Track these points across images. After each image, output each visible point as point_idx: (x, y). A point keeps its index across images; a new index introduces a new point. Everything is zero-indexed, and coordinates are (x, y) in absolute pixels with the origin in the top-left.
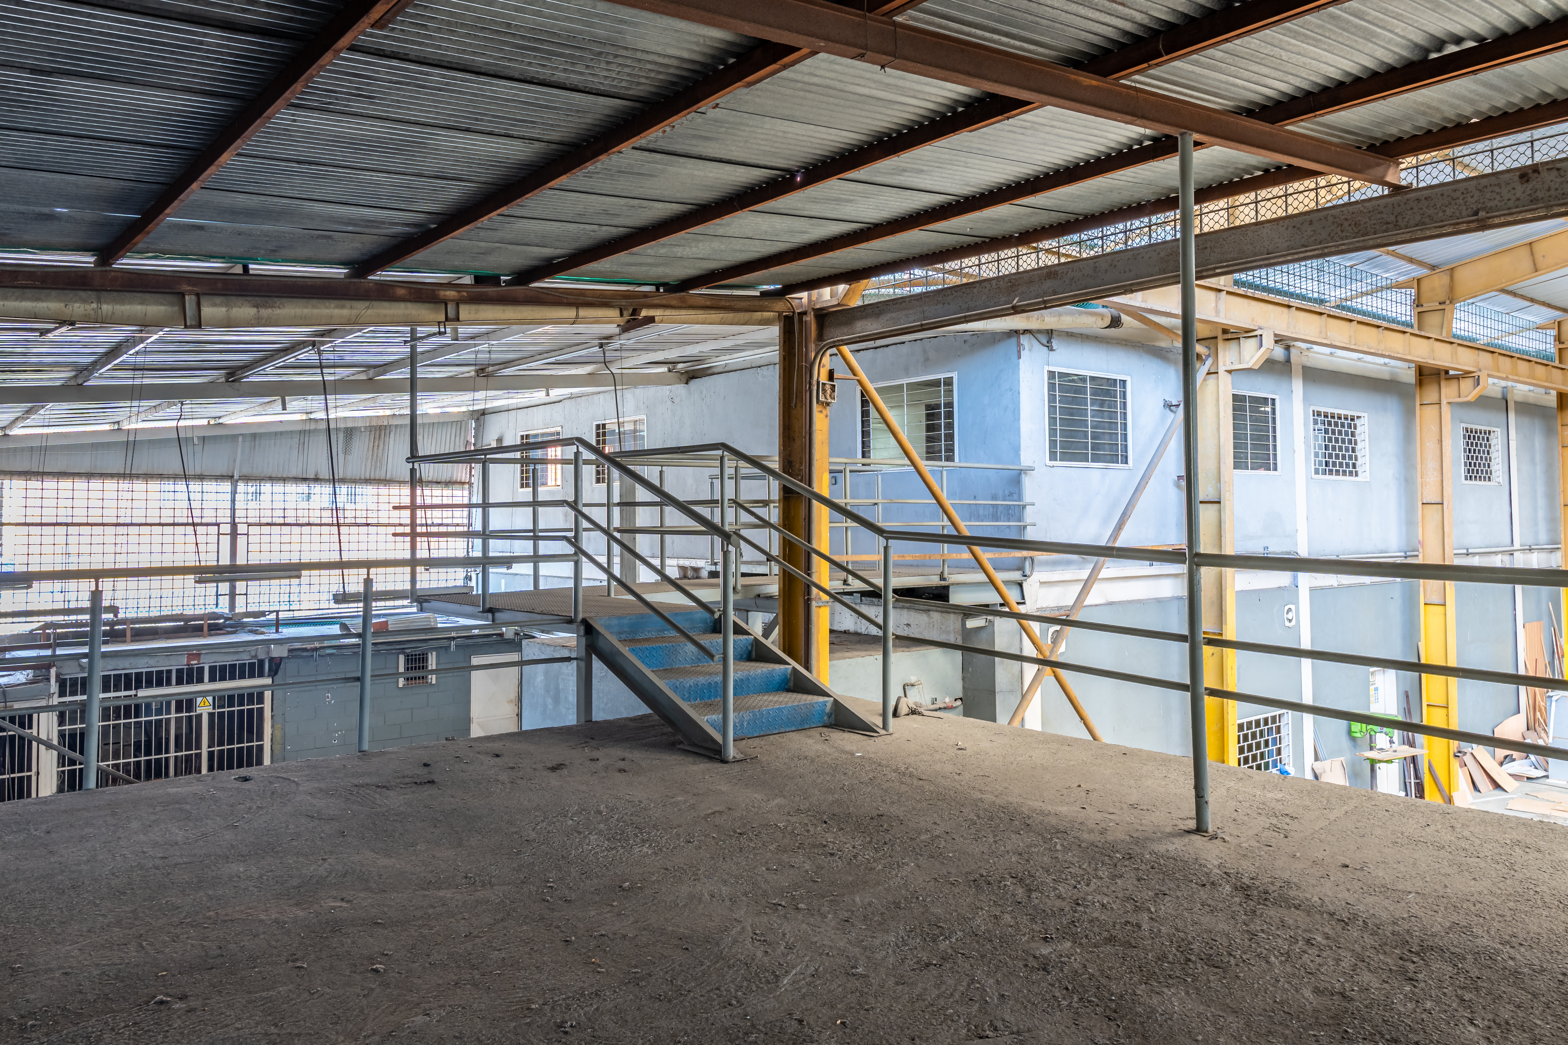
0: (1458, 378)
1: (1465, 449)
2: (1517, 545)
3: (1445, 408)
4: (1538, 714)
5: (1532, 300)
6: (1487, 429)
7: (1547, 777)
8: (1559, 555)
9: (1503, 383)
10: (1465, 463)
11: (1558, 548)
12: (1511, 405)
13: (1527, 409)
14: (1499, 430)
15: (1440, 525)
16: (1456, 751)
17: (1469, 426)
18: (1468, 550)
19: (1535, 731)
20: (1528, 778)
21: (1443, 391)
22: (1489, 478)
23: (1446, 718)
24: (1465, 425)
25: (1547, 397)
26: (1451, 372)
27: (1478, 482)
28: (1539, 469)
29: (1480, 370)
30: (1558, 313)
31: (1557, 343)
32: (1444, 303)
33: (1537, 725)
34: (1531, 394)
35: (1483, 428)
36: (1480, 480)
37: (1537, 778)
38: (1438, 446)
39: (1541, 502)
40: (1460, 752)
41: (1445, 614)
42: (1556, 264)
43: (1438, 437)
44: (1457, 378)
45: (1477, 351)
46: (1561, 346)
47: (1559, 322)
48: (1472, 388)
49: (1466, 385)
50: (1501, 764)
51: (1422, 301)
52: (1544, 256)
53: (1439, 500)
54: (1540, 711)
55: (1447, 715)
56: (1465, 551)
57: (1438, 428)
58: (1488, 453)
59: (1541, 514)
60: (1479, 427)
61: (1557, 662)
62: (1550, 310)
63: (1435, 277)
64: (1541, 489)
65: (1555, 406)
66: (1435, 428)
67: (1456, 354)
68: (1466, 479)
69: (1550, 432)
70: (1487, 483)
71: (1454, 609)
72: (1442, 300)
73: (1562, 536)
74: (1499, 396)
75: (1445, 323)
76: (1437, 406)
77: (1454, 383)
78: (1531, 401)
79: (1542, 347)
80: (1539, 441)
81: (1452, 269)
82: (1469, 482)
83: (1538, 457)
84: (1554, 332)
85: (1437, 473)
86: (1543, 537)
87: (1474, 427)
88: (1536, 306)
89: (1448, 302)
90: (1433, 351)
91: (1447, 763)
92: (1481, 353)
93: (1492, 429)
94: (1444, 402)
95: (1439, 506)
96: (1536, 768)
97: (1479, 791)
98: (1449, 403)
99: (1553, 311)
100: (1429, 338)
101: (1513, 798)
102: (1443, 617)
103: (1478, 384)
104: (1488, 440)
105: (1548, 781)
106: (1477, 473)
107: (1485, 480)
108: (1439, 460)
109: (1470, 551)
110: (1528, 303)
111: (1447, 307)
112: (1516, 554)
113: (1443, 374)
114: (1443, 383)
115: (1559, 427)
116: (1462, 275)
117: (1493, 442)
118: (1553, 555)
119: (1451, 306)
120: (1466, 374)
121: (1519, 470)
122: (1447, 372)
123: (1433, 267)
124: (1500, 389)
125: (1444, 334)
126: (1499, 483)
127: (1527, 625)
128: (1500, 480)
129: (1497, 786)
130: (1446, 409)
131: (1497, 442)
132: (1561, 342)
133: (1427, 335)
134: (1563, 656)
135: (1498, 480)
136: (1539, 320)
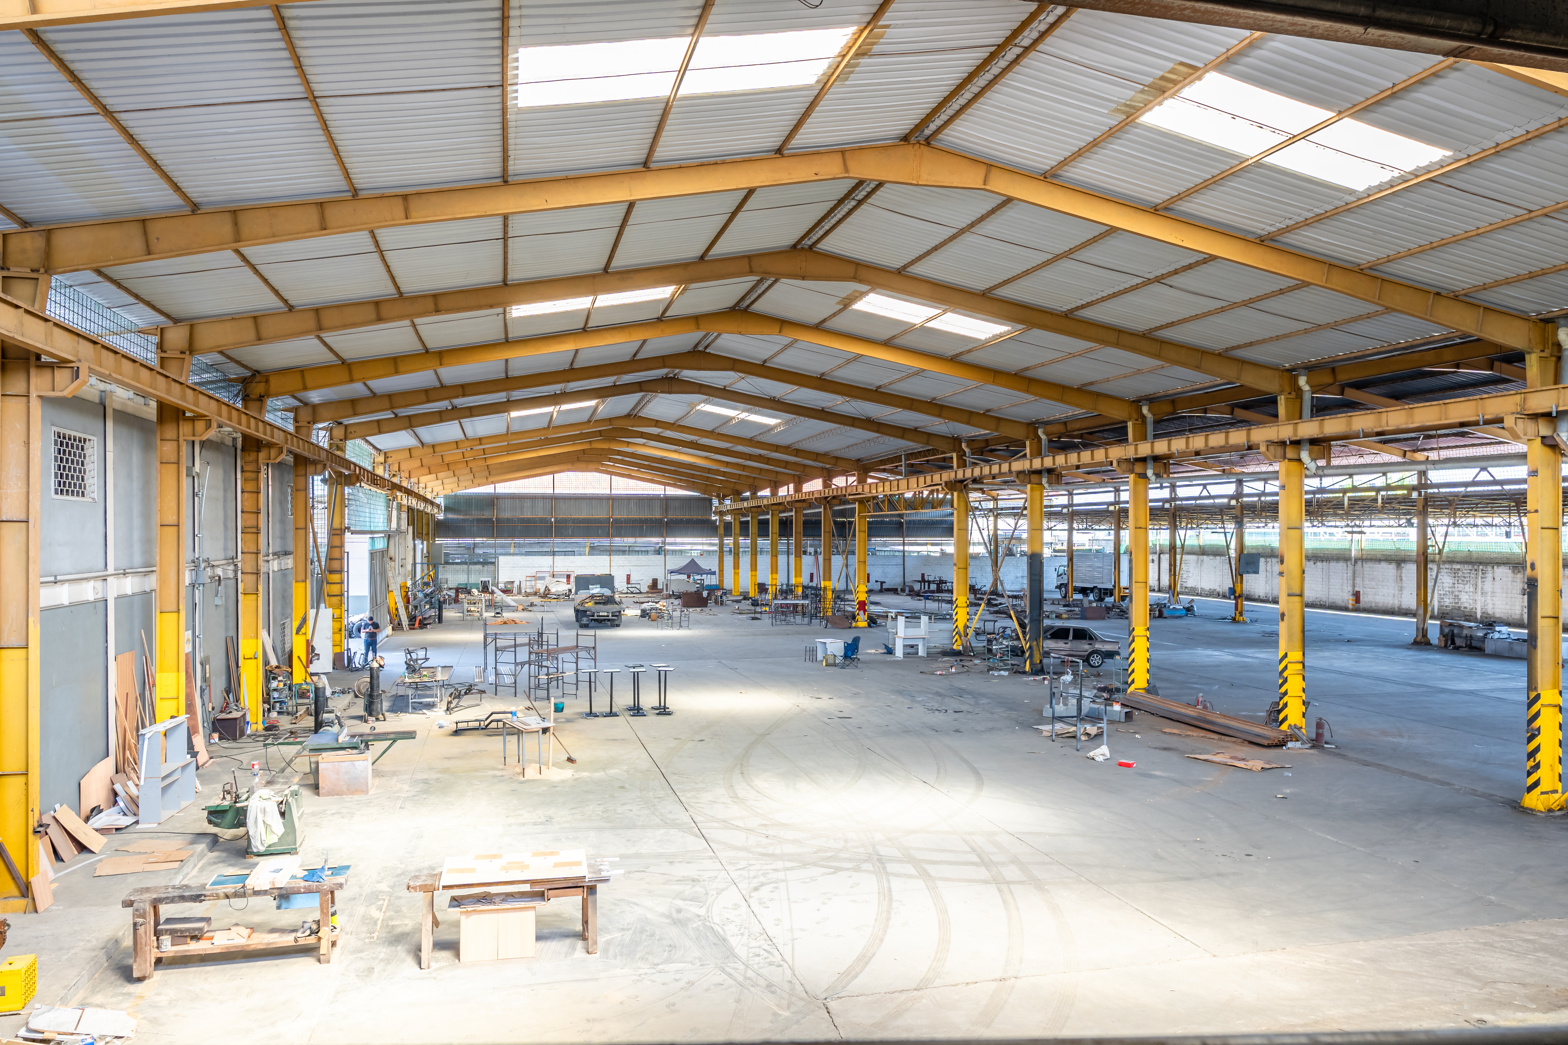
0: (53, 368)
1: (56, 458)
2: (111, 569)
3: (35, 404)
4: (128, 753)
5: (137, 296)
6: (83, 436)
7: (137, 822)
8: (153, 578)
9: (102, 386)
10: (56, 474)
11: (152, 571)
12: (109, 412)
13: (125, 418)
14: (95, 438)
15: (24, 548)
16: (36, 825)
17: (62, 431)
18: (56, 577)
19: (125, 772)
20: (117, 829)
21: (33, 380)
22: (83, 492)
23: (24, 787)
24: (57, 429)
25: (145, 408)
26: (44, 358)
27: (70, 498)
28: (136, 485)
29: (80, 361)
30: (162, 318)
31: (159, 351)
32: (37, 271)
33: (126, 765)
34: (130, 403)
35: (78, 435)
36: (73, 495)
37: (127, 827)
38: (24, 450)
39: (137, 522)
40: (41, 826)
41: (27, 659)
42: (171, 251)
43: (24, 438)
44: (51, 366)
45: (76, 338)
46: (164, 355)
47: (162, 329)
48: (69, 381)
49: (62, 376)
50: (87, 819)
51: (9, 264)
52: (158, 239)
53: (23, 517)
54: (130, 749)
55: (26, 784)
56: (52, 579)
57: (24, 426)
58: (83, 465)
59: (136, 535)
60: (73, 433)
61: (147, 693)
62: (153, 313)
63: (28, 236)
64: (137, 508)
65: (155, 419)
66: (20, 427)
67: (52, 334)
68: (56, 493)
69: (148, 446)
70: (80, 499)
71: (38, 652)
72: (36, 266)
73: (158, 558)
74: (97, 400)
75: (38, 295)
76: (25, 399)
77: (47, 375)
78: (130, 410)
79: (143, 353)
80: (136, 456)
81: (49, 230)
82: (59, 497)
83: (136, 473)
84: (155, 339)
85: (21, 484)
86: (138, 559)
87: (68, 432)
88: (141, 305)
89: (42, 270)
90: (22, 325)
91: (24, 843)
92: (81, 341)
93: (88, 437)
94: (33, 395)
95: (24, 525)
96: (125, 814)
97: (62, 860)
98: (40, 397)
99: (158, 315)
100: (17, 307)
101: (101, 860)
102: (24, 662)
103: (77, 377)
104: (83, 449)
105: (139, 827)
106: (70, 487)
107: (78, 495)
108: (25, 466)
109: (59, 578)
110: (132, 300)
111: (42, 278)
112: (109, 579)
113: (33, 359)
114: (33, 372)
115: (158, 442)
116: (61, 240)
117: (88, 452)
118: (147, 578)
119: (46, 276)
120: (62, 363)
121: (115, 486)
122: (38, 357)
123: (25, 223)
124: (98, 393)
125: (37, 306)
126: (94, 499)
127: (119, 657)
128: (95, 495)
129: (82, 848)
130: (36, 406)
131: (92, 451)
132: (163, 351)
133: (15, 302)
134: (154, 685)
135: (92, 495)
136: (141, 324)
